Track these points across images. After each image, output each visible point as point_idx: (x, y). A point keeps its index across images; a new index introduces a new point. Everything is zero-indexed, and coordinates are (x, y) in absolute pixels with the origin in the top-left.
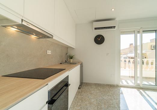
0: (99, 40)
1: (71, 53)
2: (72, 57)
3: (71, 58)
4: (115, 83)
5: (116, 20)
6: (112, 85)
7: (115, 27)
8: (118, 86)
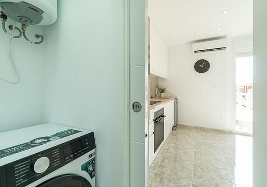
0: (202, 67)
1: (162, 85)
2: (164, 90)
3: (162, 91)
4: (228, 128)
5: (228, 37)
6: (222, 130)
7: (226, 48)
8: (231, 133)
